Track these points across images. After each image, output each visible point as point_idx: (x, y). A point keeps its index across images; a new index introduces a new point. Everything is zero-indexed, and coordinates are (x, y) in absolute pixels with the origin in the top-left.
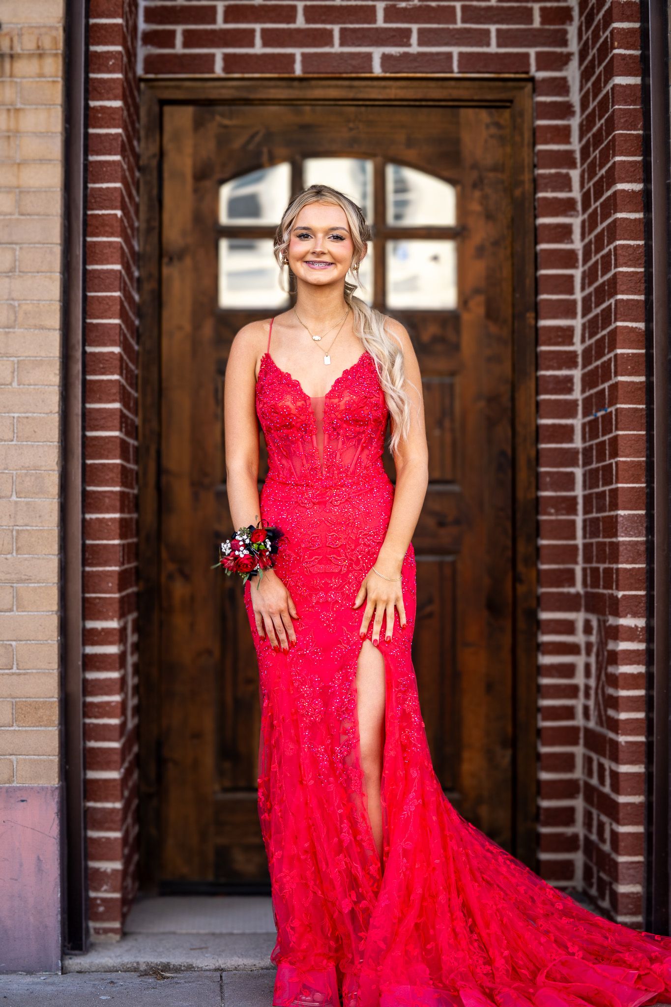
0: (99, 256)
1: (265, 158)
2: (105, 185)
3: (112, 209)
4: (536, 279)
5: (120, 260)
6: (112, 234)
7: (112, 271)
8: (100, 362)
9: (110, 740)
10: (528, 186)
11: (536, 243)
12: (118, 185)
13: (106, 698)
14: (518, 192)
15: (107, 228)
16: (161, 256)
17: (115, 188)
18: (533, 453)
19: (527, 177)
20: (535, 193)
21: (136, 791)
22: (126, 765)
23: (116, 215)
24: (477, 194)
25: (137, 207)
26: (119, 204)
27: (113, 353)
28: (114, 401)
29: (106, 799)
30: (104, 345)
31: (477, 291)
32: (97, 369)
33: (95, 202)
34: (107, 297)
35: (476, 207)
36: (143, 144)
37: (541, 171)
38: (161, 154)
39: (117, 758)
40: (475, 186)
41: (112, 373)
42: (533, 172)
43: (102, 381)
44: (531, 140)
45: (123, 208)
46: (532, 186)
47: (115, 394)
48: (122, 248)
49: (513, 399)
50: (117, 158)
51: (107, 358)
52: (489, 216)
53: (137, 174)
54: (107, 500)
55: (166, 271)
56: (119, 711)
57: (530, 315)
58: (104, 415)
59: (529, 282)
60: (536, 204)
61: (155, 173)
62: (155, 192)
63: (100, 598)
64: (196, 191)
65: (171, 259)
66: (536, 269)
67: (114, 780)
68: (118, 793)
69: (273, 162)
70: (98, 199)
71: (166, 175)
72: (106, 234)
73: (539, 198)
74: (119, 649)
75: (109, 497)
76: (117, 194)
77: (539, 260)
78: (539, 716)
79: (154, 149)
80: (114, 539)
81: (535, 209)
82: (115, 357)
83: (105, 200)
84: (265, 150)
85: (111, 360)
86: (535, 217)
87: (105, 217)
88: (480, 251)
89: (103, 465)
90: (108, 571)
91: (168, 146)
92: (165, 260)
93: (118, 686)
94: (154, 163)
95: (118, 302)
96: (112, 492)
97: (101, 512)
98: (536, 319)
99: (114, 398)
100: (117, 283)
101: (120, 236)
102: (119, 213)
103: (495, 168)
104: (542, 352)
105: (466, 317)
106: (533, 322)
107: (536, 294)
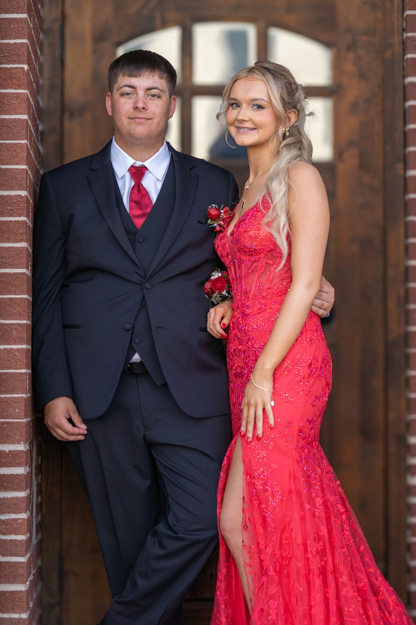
0: (7, 106)
1: (158, 22)
2: (12, 41)
3: (20, 63)
4: (405, 134)
5: (26, 110)
6: (19, 87)
7: (19, 120)
8: (9, 205)
9: (17, 555)
10: (398, 48)
11: (405, 100)
12: (25, 41)
13: (13, 516)
14: (388, 54)
15: (15, 81)
16: (63, 111)
17: (22, 43)
18: (402, 292)
19: (396, 40)
20: (404, 55)
21: (39, 602)
22: (31, 578)
23: (23, 68)
24: (351, 55)
25: (41, 66)
26: (25, 59)
27: (20, 196)
28: (21, 241)
29: (13, 611)
30: (12, 189)
31: (351, 144)
32: (6, 211)
33: (4, 56)
34: (14, 144)
35: (349, 67)
36: (46, 8)
37: (409, 34)
38: (63, 18)
39: (23, 571)
40: (349, 48)
41: (20, 215)
42: (403, 35)
43: (11, 221)
44: (401, 7)
45: (29, 64)
46: (402, 48)
47: (22, 234)
48: (28, 99)
49: (384, 243)
50: (24, 16)
51: (14, 201)
52: (362, 76)
53: (41, 36)
54: (14, 332)
55: (67, 125)
56: (25, 528)
57: (400, 167)
58: (12, 253)
59: (399, 136)
60: (405, 64)
61: (58, 36)
62: (58, 52)
63: (8, 423)
64: (95, 52)
65: (72, 115)
66: (405, 124)
67: (21, 592)
68: (25, 605)
69: (165, 25)
70: (6, 54)
71: (68, 37)
72: (14, 86)
73: (407, 59)
74: (25, 470)
75: (16, 330)
76: (24, 50)
77: (407, 116)
78: (409, 533)
79: (56, 13)
80: (21, 369)
81: (404, 69)
82: (22, 200)
83: (13, 55)
84: (158, 15)
85: (19, 203)
86: (404, 77)
87: (13, 71)
88: (354, 108)
89: (11, 299)
90: (16, 398)
91: (70, 11)
92: (67, 115)
93: (24, 505)
94: (57, 26)
95: (25, 150)
96: (19, 325)
97: (9, 344)
98: (405, 169)
99: (22, 238)
100: (24, 131)
101: (28, 89)
102: (26, 67)
103: (367, 33)
104: (410, 200)
105: (341, 168)
106: (401, 172)
107: (405, 146)
